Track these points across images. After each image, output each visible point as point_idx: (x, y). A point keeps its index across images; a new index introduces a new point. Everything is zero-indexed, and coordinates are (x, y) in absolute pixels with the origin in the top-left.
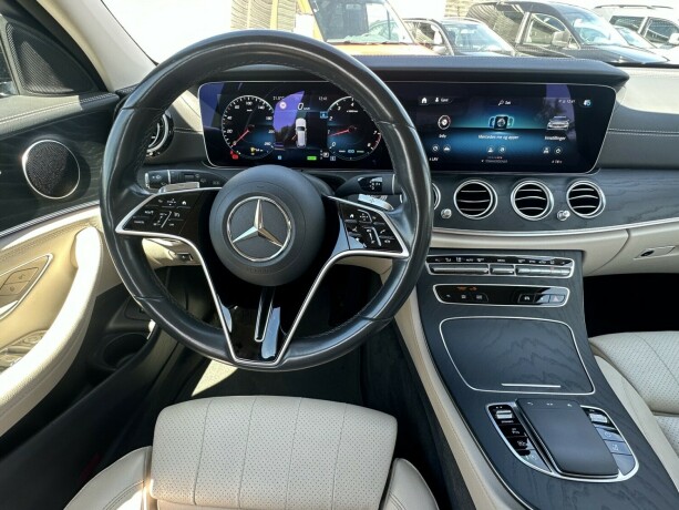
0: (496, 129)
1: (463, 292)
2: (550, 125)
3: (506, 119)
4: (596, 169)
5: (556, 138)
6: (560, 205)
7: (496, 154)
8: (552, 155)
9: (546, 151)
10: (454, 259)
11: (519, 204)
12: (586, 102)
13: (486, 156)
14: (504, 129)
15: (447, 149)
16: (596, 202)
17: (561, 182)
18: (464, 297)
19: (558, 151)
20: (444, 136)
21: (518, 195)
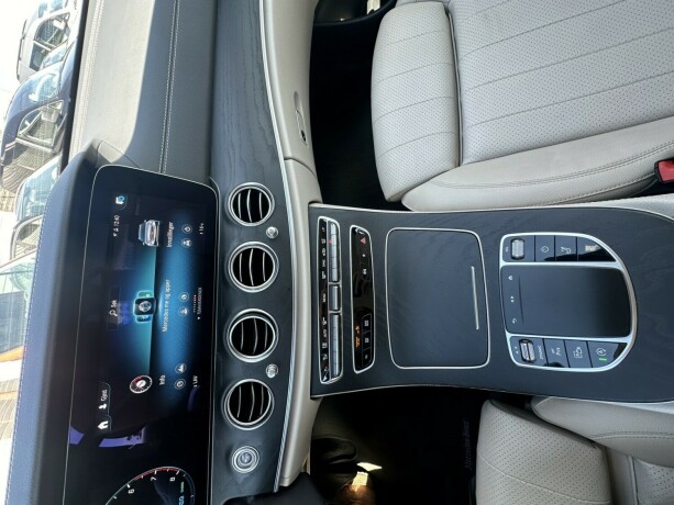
0: (154, 312)
1: (362, 341)
2: (151, 243)
3: (139, 302)
4: (211, 184)
5: (170, 234)
6: (259, 234)
7: (190, 304)
8: (194, 236)
9: (188, 243)
10: (325, 351)
11: (258, 282)
12: (119, 201)
13: (192, 315)
14: (154, 301)
15: (181, 369)
16: (255, 193)
17: (229, 229)
18: (367, 340)
19: (187, 229)
20: (162, 380)
21: (247, 282)
